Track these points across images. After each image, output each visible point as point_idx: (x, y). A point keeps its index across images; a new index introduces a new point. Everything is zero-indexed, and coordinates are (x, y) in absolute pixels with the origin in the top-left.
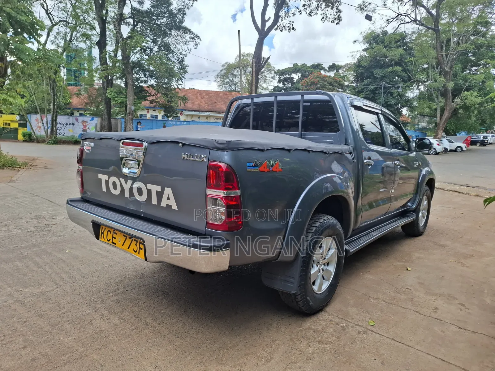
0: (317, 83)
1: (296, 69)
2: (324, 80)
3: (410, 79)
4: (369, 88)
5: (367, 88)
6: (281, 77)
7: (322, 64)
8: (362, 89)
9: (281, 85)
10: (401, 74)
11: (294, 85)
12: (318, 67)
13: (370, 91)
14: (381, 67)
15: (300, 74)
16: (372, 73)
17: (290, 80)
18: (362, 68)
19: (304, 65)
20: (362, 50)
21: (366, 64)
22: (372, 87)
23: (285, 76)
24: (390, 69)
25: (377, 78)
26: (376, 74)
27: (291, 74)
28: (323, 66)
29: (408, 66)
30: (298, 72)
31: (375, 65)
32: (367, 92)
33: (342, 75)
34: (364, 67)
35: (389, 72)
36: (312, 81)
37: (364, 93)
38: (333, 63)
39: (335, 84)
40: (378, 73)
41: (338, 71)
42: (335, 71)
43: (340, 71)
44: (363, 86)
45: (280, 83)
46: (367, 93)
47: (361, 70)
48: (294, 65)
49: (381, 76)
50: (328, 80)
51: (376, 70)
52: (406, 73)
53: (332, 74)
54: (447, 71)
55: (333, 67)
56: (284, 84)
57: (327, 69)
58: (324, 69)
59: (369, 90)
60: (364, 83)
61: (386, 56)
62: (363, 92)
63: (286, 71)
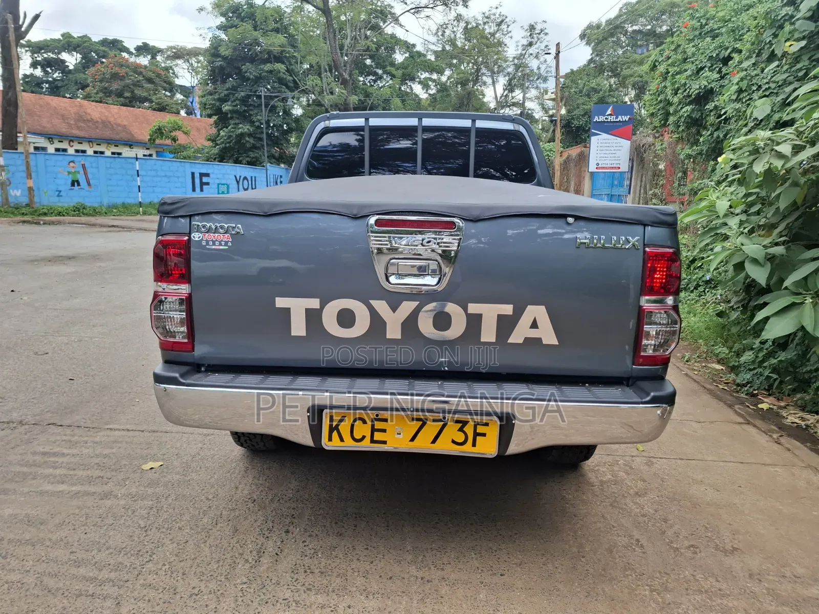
0: (123, 76)
1: (69, 44)
2: (135, 72)
3: (296, 86)
4: (236, 95)
5: (234, 94)
6: (36, 55)
7: (122, 42)
8: (225, 95)
9: (38, 72)
10: (285, 76)
11: (70, 76)
12: (115, 45)
13: (239, 100)
14: (253, 60)
15: (79, 56)
16: (239, 69)
17: (60, 65)
18: (220, 59)
19: (85, 39)
20: (217, 27)
21: (227, 52)
22: (243, 94)
23: (45, 56)
24: (268, 67)
25: (248, 79)
26: (246, 72)
27: (59, 53)
28: (124, 44)
29: (292, 65)
30: (75, 50)
31: (241, 57)
32: (234, 101)
33: (163, 65)
34: (225, 58)
35: (267, 72)
36: (113, 71)
37: (229, 103)
38: (144, 41)
39: (157, 80)
40: (250, 70)
41: (153, 57)
42: (149, 57)
43: (159, 58)
44: (227, 90)
45: (37, 68)
46: (235, 104)
47: (219, 63)
48: (63, 35)
49: (254, 76)
50: (144, 73)
51: (245, 65)
52: (291, 76)
53: (144, 61)
54: (346, 79)
55: (144, 49)
56: (46, 73)
57: (134, 52)
58: (127, 50)
59: (237, 99)
60: (228, 85)
61: (259, 44)
62: (228, 101)
63: (48, 46)
